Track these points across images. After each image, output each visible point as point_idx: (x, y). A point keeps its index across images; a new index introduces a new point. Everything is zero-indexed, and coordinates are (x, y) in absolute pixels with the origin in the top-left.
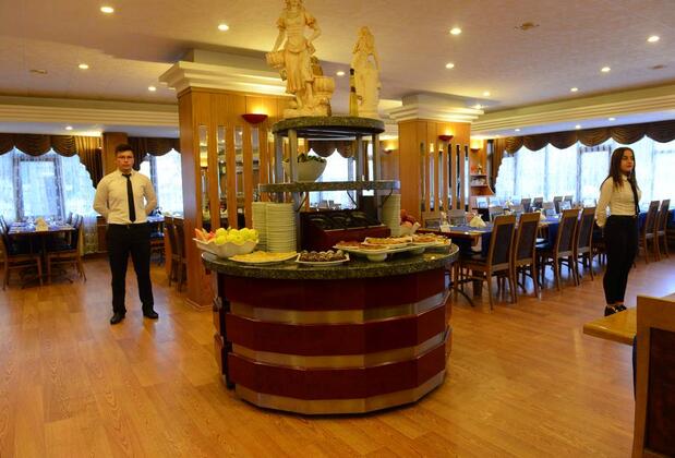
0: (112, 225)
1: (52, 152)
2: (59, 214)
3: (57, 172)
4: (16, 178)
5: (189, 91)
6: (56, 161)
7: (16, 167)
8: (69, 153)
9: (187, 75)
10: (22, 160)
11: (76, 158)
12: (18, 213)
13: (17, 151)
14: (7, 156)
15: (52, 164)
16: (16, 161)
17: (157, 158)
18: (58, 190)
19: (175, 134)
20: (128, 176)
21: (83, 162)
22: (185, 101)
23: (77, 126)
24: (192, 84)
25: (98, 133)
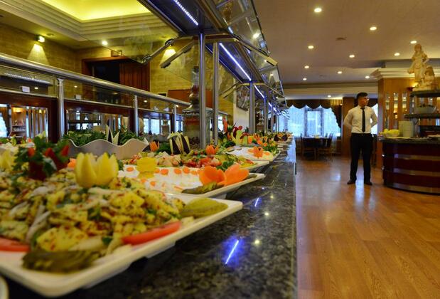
0: (353, 134)
1: (320, 107)
2: (322, 134)
5: (382, 80)
6: (321, 111)
7: (306, 114)
8: (327, 107)
9: (382, 74)
10: (308, 111)
11: (330, 109)
13: (307, 107)
14: (303, 109)
16: (306, 111)
19: (376, 97)
20: (363, 109)
21: (333, 111)
22: (381, 83)
23: (333, 95)
24: (384, 77)
25: (341, 98)
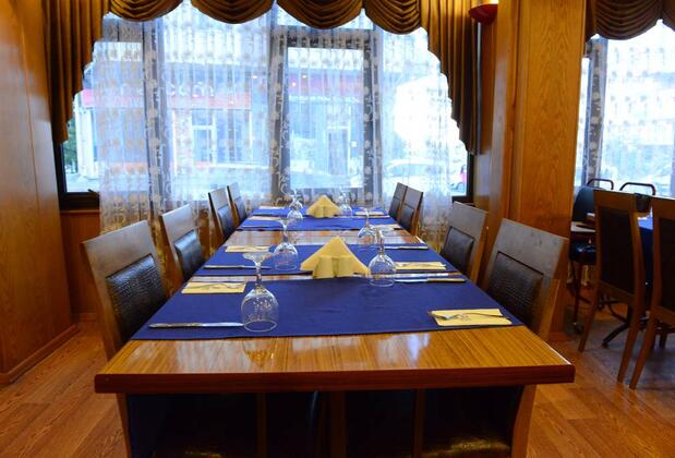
2: (369, 186)
3: (370, 76)
4: (276, 87)
6: (369, 46)
7: (277, 60)
10: (292, 42)
11: (420, 35)
12: (275, 179)
13: (284, 19)
15: (359, 54)
16: (281, 42)
17: (612, 43)
18: (370, 124)
21: (435, 48)
